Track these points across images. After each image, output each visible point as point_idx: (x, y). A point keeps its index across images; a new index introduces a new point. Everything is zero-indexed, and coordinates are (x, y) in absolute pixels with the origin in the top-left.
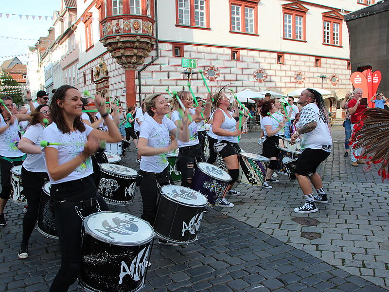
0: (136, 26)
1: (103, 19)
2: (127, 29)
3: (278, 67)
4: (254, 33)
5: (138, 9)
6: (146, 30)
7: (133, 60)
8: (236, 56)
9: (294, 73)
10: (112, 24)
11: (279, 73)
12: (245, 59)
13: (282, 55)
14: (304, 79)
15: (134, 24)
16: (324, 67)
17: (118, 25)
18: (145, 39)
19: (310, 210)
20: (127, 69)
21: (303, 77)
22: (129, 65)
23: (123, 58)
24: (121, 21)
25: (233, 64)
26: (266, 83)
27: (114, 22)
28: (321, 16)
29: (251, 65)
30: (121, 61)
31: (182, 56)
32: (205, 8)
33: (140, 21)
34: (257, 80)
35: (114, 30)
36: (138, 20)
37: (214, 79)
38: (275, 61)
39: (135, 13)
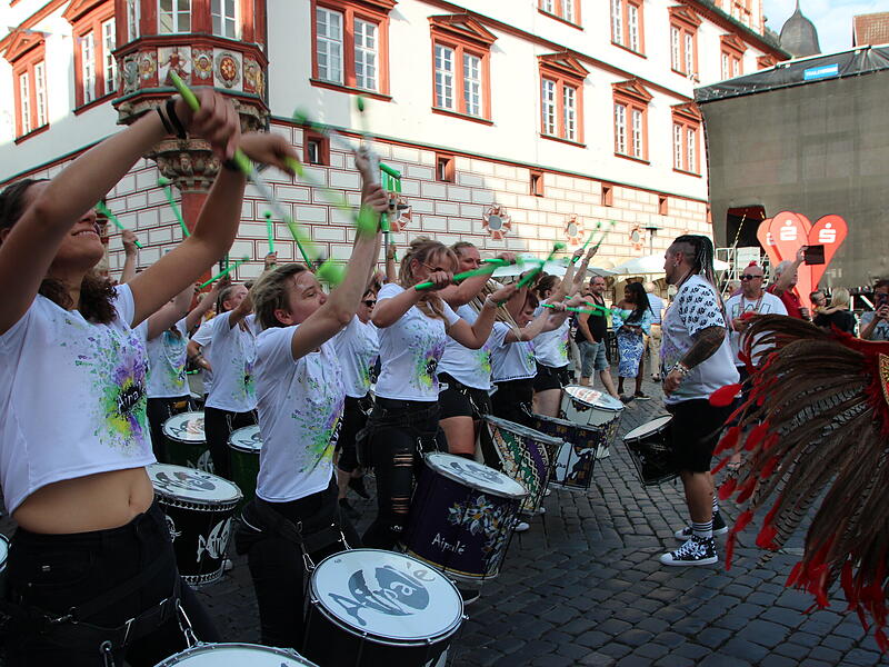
0: (228, 69)
1: (123, 44)
2: (203, 75)
3: (531, 202)
4: (481, 116)
5: (230, 24)
6: (252, 83)
7: (211, 166)
8: (446, 170)
9: (562, 218)
10: (156, 58)
11: (534, 218)
12: (465, 180)
13: (538, 174)
14: (582, 232)
15: (222, 64)
16: (618, 208)
17: (174, 61)
18: (249, 108)
19: (701, 558)
20: (191, 190)
21: (579, 228)
22: (196, 178)
23: (185, 159)
24: (185, 52)
25: (439, 190)
26: (510, 241)
27: (164, 54)
28: (610, 90)
29: (479, 197)
30: (176, 166)
31: (323, 162)
32: (376, 44)
33: (238, 57)
34: (490, 232)
35: (163, 74)
36: (233, 53)
37: (399, 227)
38: (525, 188)
39: (223, 35)
